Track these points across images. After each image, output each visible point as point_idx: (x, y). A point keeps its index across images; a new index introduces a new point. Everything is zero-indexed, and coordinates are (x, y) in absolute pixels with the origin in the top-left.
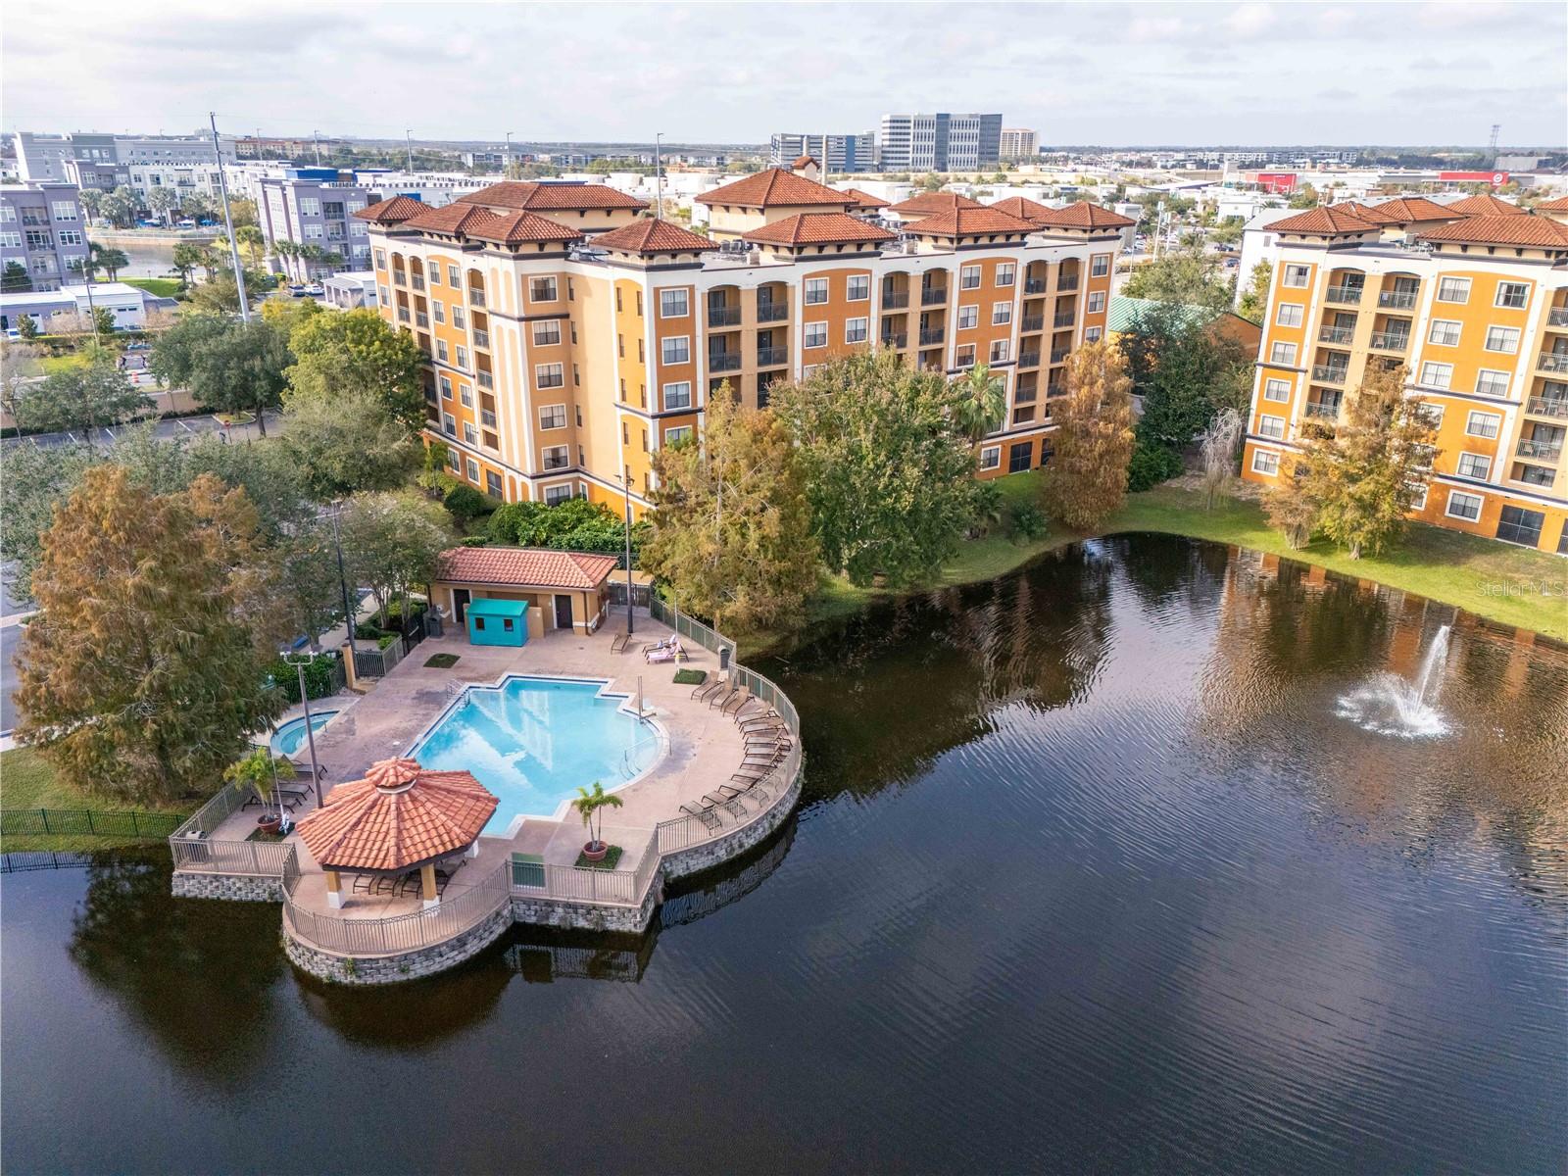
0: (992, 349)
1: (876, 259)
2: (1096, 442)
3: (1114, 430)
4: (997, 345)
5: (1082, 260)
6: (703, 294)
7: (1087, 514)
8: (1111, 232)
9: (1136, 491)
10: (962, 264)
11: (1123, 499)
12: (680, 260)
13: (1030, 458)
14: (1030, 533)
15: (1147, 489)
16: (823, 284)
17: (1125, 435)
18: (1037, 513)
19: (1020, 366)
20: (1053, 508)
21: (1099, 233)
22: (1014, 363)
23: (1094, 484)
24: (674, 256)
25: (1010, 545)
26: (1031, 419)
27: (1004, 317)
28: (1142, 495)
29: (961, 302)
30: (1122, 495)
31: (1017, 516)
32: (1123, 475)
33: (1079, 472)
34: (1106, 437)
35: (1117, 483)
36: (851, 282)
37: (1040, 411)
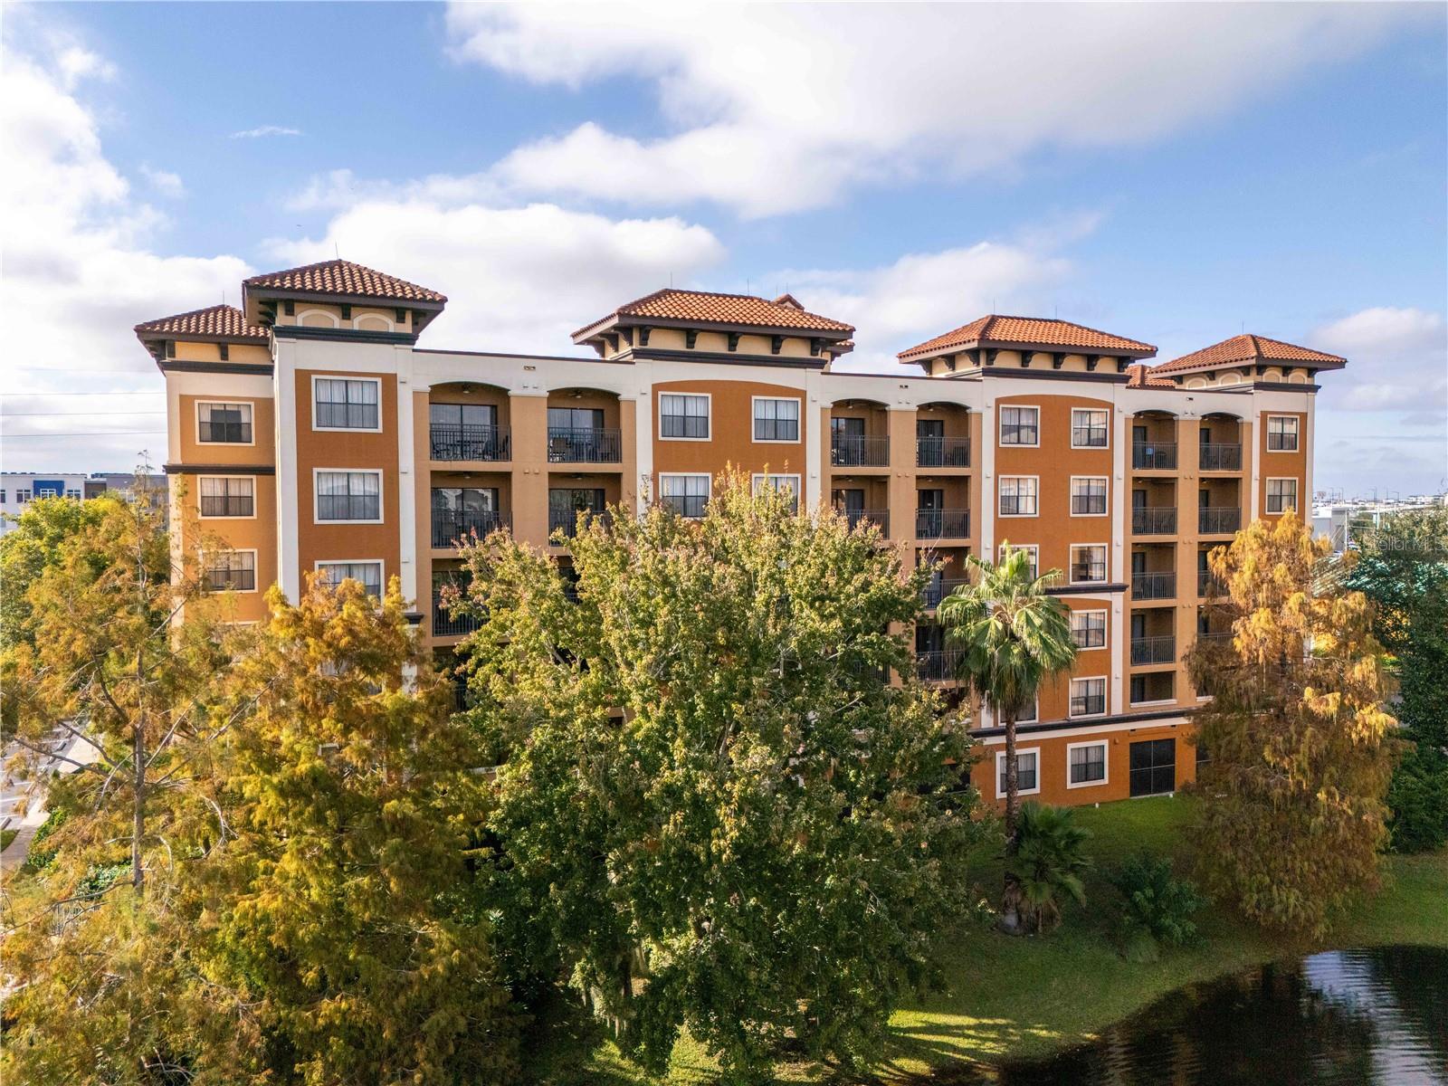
0: (1073, 560)
1: (814, 373)
2: (1301, 734)
3: (1341, 706)
4: (1085, 555)
5: (1246, 418)
6: (416, 394)
7: (1293, 897)
8: (1298, 377)
9: (1405, 850)
10: (998, 401)
11: (1383, 870)
12: (359, 321)
13: (1172, 770)
14: (1158, 932)
15: (1428, 849)
16: (699, 407)
17: (1372, 720)
18: (1173, 887)
19: (1136, 596)
20: (1213, 876)
21: (1273, 375)
22: (1121, 588)
23: (1305, 831)
24: (346, 315)
25: (1112, 956)
26: (1170, 697)
27: (1095, 502)
28: (1422, 862)
29: (1000, 468)
30: (1376, 859)
31: (1128, 886)
32: (1376, 815)
33: (1266, 799)
34: (1323, 723)
35: (1361, 829)
36: (761, 409)
37: (1183, 683)
